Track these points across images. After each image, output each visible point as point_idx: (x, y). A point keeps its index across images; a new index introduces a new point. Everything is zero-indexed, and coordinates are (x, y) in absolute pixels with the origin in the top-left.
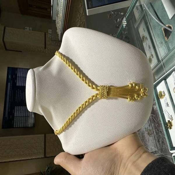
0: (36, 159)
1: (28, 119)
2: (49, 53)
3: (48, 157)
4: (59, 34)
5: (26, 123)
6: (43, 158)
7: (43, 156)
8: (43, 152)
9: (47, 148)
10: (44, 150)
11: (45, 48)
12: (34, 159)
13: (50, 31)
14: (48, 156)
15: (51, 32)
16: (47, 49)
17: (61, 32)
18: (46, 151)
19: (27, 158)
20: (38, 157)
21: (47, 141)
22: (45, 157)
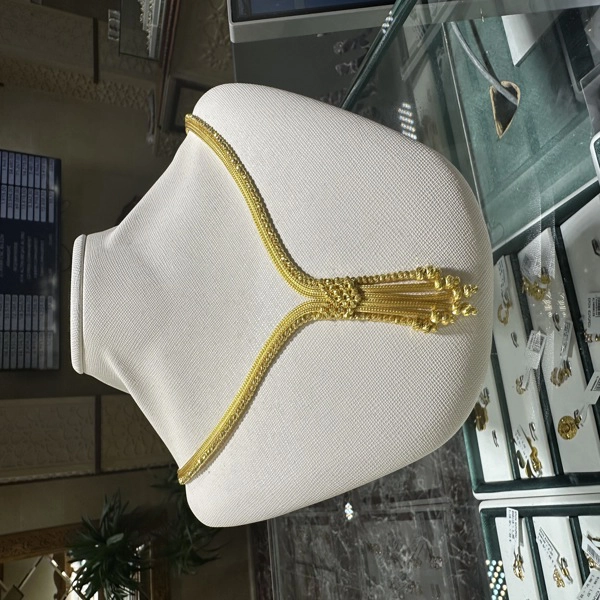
0: (65, 477)
1: (35, 340)
2: (110, 99)
3: (108, 473)
4: (150, 32)
5: (28, 356)
6: (93, 475)
7: (91, 469)
8: (93, 455)
9: (104, 444)
10: (93, 448)
11: (96, 79)
12: (59, 478)
13: (114, 16)
14: (110, 469)
15: (118, 21)
16: (104, 83)
17: (155, 23)
18: (103, 452)
19: (34, 477)
20: (74, 473)
21: (105, 419)
22: (100, 472)
